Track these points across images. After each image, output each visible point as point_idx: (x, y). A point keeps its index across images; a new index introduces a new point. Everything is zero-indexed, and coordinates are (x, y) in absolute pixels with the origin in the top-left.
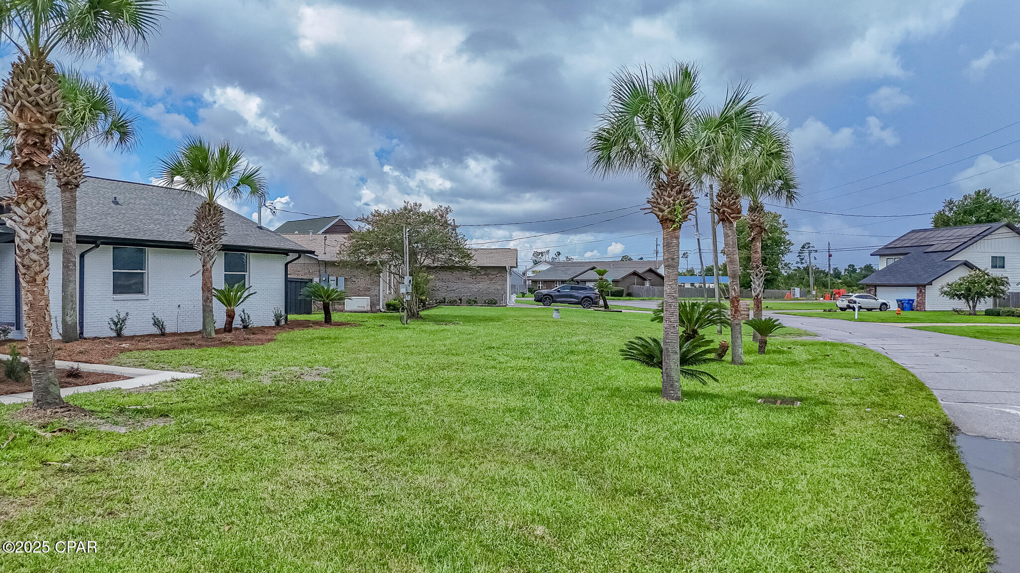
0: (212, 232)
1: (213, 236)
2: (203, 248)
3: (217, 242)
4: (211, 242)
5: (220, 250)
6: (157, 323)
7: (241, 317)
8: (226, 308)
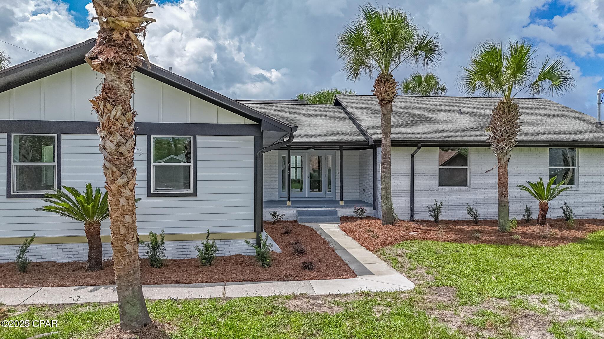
0: (505, 129)
1: (507, 133)
2: (497, 145)
3: (511, 139)
4: (504, 139)
5: (515, 146)
6: (470, 211)
7: (564, 210)
8: (538, 202)
